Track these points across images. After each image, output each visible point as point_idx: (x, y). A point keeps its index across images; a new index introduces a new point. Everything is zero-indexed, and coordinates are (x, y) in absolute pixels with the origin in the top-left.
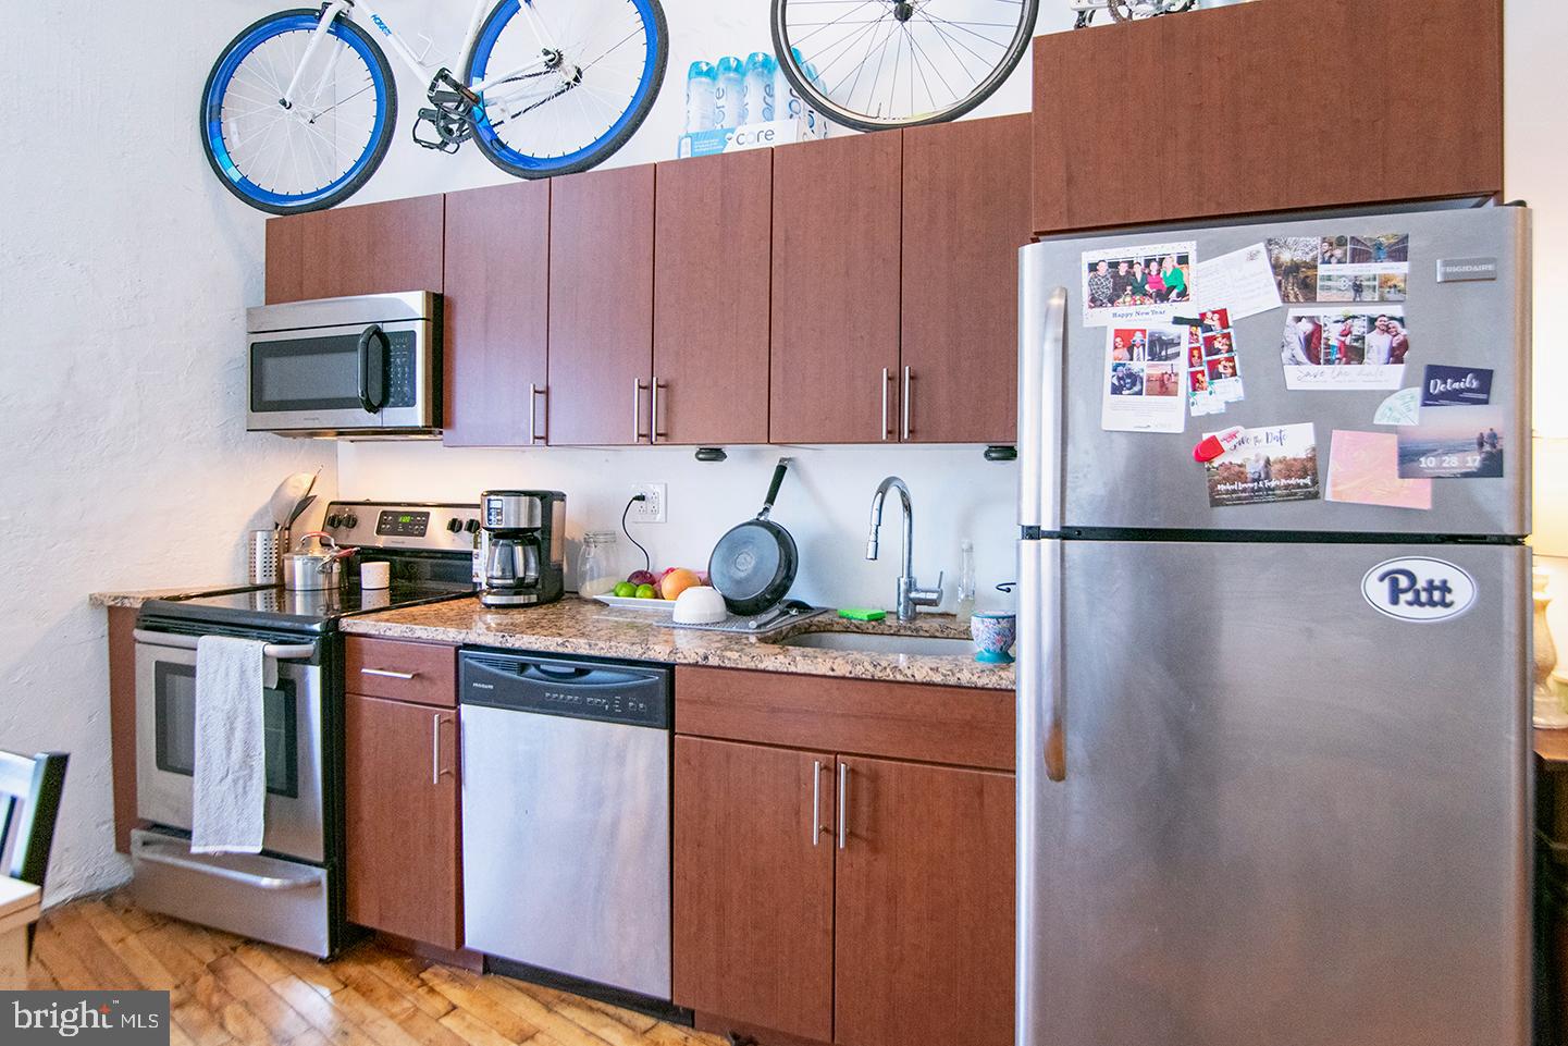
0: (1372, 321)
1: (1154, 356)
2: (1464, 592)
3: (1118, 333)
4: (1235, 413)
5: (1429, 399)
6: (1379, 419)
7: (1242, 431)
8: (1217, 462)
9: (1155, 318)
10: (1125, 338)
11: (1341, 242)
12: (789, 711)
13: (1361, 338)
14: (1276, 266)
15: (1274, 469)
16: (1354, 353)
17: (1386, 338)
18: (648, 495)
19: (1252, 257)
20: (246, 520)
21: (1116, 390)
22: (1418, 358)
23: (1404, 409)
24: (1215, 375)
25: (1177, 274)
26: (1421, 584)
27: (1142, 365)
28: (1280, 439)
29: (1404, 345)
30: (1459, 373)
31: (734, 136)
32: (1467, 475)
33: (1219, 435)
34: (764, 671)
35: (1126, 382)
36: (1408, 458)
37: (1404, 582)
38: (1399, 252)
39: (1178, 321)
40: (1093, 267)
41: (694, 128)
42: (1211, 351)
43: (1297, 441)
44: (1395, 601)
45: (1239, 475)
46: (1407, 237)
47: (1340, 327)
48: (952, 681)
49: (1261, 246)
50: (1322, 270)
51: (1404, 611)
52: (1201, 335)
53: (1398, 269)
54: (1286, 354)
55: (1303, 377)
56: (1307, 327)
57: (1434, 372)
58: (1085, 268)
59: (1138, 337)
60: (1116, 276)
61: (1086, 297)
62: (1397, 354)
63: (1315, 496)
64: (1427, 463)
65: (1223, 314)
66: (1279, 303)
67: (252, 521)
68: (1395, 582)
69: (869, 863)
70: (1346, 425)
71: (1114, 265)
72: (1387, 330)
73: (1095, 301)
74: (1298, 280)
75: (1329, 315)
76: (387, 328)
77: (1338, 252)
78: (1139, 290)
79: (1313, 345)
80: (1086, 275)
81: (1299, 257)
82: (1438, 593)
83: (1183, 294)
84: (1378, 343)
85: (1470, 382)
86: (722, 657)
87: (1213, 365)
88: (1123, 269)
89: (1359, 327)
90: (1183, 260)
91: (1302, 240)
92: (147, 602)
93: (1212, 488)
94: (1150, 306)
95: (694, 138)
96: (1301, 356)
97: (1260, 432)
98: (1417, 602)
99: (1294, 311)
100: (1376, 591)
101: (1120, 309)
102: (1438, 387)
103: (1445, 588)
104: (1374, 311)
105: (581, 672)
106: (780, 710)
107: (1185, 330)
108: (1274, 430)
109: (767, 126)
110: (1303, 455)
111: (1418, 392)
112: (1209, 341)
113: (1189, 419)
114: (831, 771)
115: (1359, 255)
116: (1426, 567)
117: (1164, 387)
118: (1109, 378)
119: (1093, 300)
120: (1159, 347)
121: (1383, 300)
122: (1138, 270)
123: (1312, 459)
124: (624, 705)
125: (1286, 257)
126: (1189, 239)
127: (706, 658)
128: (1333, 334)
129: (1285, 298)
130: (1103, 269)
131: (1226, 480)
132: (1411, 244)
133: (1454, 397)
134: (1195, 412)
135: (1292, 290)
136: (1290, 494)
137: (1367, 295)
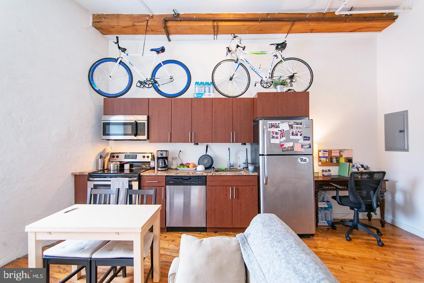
0: (298, 131)
1: (276, 134)
2: (308, 160)
3: (272, 132)
4: (285, 141)
5: (304, 140)
6: (299, 142)
7: (286, 143)
8: (283, 147)
9: (276, 130)
10: (273, 132)
11: (295, 123)
12: (226, 181)
13: (297, 133)
14: (289, 125)
15: (289, 147)
16: (297, 135)
17: (300, 133)
18: (181, 151)
19: (286, 124)
20: (95, 157)
21: (272, 138)
22: (303, 135)
23: (302, 141)
24: (283, 137)
25: (278, 125)
26: (304, 159)
27: (275, 135)
28: (289, 144)
29: (302, 134)
30: (307, 137)
31: (204, 95)
32: (308, 148)
33: (284, 143)
34: (222, 176)
35: (273, 137)
36: (302, 146)
37: (302, 159)
38: (301, 124)
39: (279, 130)
40: (269, 124)
41: (197, 92)
42: (282, 134)
43: (291, 144)
44: (301, 161)
45: (285, 148)
46: (301, 123)
47: (295, 132)
48: (249, 175)
49: (287, 123)
50: (293, 126)
51: (302, 162)
52: (281, 132)
53: (301, 126)
54: (290, 135)
55: (292, 137)
56: (292, 132)
57: (304, 137)
58: (268, 124)
59: (274, 132)
60: (272, 125)
61: (268, 127)
62: (301, 135)
63: (293, 150)
64: (304, 147)
65: (283, 130)
66: (289, 129)
67: (96, 157)
68: (301, 159)
69: (237, 201)
70: (296, 142)
71: (271, 124)
72: (300, 132)
73: (269, 128)
74: (291, 126)
75: (294, 130)
76: (138, 122)
77: (295, 124)
78: (274, 127)
79: (293, 134)
80: (268, 125)
81: (291, 124)
82: (305, 160)
83: (279, 127)
84: (299, 134)
85: (308, 138)
86: (215, 174)
87: (282, 136)
88: (272, 124)
89: (297, 132)
90: (279, 123)
91: (292, 122)
92: (89, 173)
93: (283, 149)
94: (275, 128)
95: (197, 94)
96: (292, 135)
97: (287, 143)
98: (303, 161)
99: (291, 130)
100: (299, 160)
101: (272, 129)
102: (305, 139)
103: (306, 160)
104: (299, 130)
105: (190, 178)
106: (224, 181)
107: (279, 131)
108: (289, 143)
109: (209, 94)
110: (292, 146)
111: (303, 139)
112: (282, 133)
113: (280, 142)
114: (232, 189)
115: (297, 124)
116: (304, 158)
117: (277, 138)
118: (271, 137)
119: (269, 127)
120: (277, 133)
121: (299, 129)
122: (274, 124)
123: (293, 146)
124: (198, 183)
125: (290, 124)
126: (280, 121)
127: (213, 174)
128: (295, 133)
129: (290, 129)
130: (270, 124)
131: (284, 149)
132: (302, 123)
133: (306, 140)
134: (281, 141)
135: (291, 128)
136: (291, 150)
137: (298, 129)
